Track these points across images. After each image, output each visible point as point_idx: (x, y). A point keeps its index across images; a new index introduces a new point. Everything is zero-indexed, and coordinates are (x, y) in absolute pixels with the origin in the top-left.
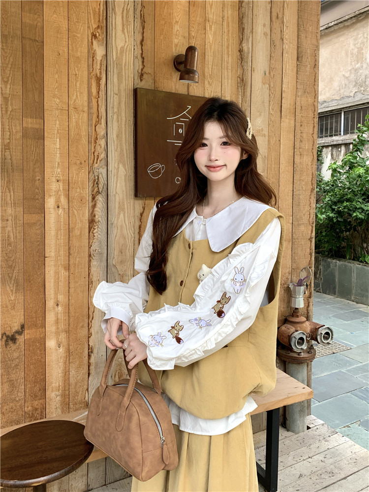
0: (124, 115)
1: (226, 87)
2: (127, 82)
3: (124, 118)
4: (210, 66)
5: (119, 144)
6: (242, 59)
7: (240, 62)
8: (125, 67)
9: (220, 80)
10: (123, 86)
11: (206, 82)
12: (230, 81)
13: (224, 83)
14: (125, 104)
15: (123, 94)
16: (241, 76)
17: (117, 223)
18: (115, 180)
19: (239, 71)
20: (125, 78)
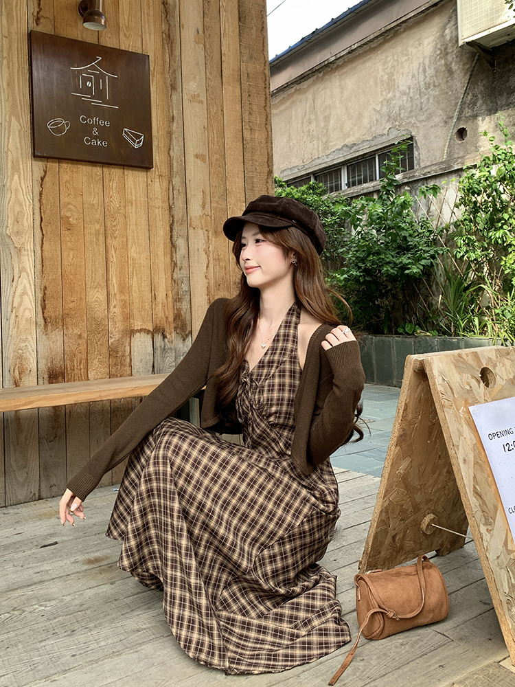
0: (16, 61)
1: (148, 42)
2: (19, 24)
3: (17, 64)
4: (126, 17)
5: (10, 93)
6: (167, 12)
7: (164, 16)
8: (16, 8)
9: (140, 34)
10: (14, 28)
11: (122, 35)
12: (152, 36)
13: (145, 38)
14: (17, 49)
15: (14, 36)
16: (167, 32)
17: (10, 186)
18: (7, 136)
19: (163, 26)
20: (17, 20)
